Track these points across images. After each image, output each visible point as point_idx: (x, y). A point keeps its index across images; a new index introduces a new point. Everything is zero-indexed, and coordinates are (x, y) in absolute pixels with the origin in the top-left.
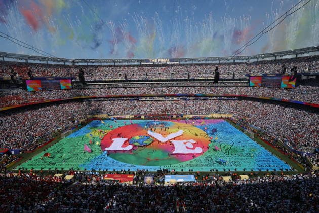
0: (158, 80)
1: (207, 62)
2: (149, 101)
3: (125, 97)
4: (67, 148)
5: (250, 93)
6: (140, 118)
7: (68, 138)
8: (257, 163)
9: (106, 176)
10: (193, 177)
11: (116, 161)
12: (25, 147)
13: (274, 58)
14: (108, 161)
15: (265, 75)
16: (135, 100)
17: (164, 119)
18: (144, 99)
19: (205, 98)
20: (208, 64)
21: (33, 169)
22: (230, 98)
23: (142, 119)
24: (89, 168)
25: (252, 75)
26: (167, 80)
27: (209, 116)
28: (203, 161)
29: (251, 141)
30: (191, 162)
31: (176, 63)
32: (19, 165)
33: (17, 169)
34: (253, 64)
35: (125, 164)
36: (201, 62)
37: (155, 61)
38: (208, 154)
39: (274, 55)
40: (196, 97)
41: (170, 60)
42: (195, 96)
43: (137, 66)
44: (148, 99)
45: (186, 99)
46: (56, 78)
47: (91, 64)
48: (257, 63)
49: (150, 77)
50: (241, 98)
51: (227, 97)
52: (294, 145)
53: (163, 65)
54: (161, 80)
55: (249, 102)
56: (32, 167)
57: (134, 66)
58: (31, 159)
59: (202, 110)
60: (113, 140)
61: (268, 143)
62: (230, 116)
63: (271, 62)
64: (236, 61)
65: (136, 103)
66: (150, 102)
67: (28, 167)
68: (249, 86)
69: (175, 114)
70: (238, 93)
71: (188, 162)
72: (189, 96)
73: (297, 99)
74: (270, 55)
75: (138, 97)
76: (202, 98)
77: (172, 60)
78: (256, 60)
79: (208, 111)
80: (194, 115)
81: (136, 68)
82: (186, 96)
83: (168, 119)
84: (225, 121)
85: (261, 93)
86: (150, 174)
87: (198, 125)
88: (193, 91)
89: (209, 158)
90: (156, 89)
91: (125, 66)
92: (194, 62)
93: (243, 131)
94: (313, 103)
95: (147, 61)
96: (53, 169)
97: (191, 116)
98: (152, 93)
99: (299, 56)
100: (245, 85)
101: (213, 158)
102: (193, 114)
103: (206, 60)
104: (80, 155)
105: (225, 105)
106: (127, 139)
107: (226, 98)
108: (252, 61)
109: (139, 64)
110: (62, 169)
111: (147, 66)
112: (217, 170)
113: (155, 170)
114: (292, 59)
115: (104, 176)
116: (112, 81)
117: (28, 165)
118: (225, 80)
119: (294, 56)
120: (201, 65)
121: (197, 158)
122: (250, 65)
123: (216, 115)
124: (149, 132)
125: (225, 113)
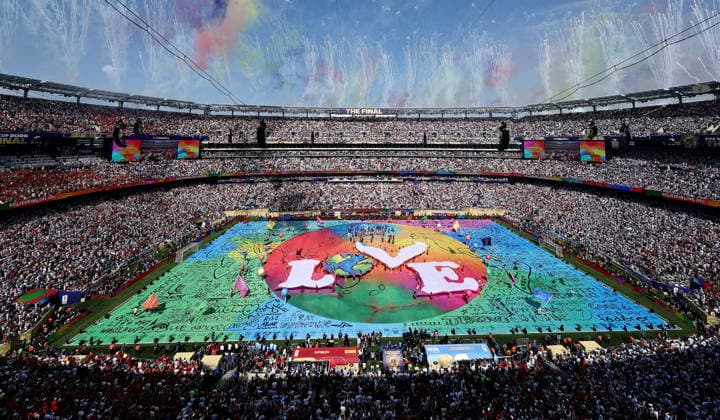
0: (362, 145)
1: (445, 116)
2: (346, 183)
3: (301, 175)
4: (191, 285)
5: (530, 170)
6: (332, 217)
7: (191, 261)
8: (597, 312)
9: (297, 353)
10: (484, 347)
11: (306, 314)
12: (95, 286)
13: (557, 112)
14: (288, 314)
15: (550, 139)
16: (320, 180)
17: (378, 218)
18: (336, 179)
19: (450, 178)
20: (447, 119)
21: (114, 341)
22: (494, 178)
23: (336, 218)
24: (249, 334)
25: (526, 139)
26: (379, 146)
27: (462, 213)
28: (487, 308)
29: (562, 265)
30: (464, 311)
31: (391, 116)
32: (81, 332)
33: (75, 343)
34: (523, 120)
35: (327, 319)
36: (435, 116)
37: (357, 111)
38: (491, 293)
39: (557, 106)
40: (433, 176)
41: (382, 110)
42: (430, 175)
43: (325, 119)
44: (345, 180)
45: (413, 181)
46: (172, 137)
47: (242, 114)
48: (531, 119)
49: (348, 139)
50: (514, 179)
51: (489, 177)
52: (647, 272)
53: (369, 120)
54: (367, 145)
55: (530, 186)
56: (113, 335)
57: (318, 119)
58: (107, 316)
59: (447, 201)
60: (290, 264)
61: (596, 267)
62: (501, 213)
63: (555, 118)
64: (494, 115)
65: (321, 186)
66: (348, 185)
67: (102, 337)
68: (523, 158)
69: (398, 210)
70: (506, 170)
71: (458, 312)
72: (420, 175)
73: (617, 181)
74: (550, 106)
75: (325, 175)
76: (442, 178)
77: (385, 111)
78: (527, 114)
79: (458, 202)
80: (435, 211)
81: (322, 123)
82: (413, 175)
83: (385, 218)
84: (494, 224)
85: (549, 170)
86: (392, 343)
87: (448, 230)
88: (426, 165)
89: (496, 302)
90: (358, 160)
91: (301, 119)
92: (422, 116)
93: (537, 244)
94: (649, 188)
95: (343, 111)
96: (164, 341)
97: (430, 213)
98: (351, 167)
99: (599, 109)
100: (517, 155)
101: (503, 300)
102: (433, 208)
103: (443, 112)
104: (223, 302)
105: (489, 192)
106: (317, 262)
107: (487, 180)
108: (521, 115)
109: (327, 116)
110: (187, 339)
111: (340, 120)
112: (525, 331)
113: (396, 332)
114: (587, 114)
115: (290, 353)
116: (278, 145)
117: (103, 331)
118: (480, 146)
119: (591, 109)
120: (435, 120)
121: (472, 302)
122: (519, 121)
123: (475, 212)
124: (360, 246)
125: (491, 207)
